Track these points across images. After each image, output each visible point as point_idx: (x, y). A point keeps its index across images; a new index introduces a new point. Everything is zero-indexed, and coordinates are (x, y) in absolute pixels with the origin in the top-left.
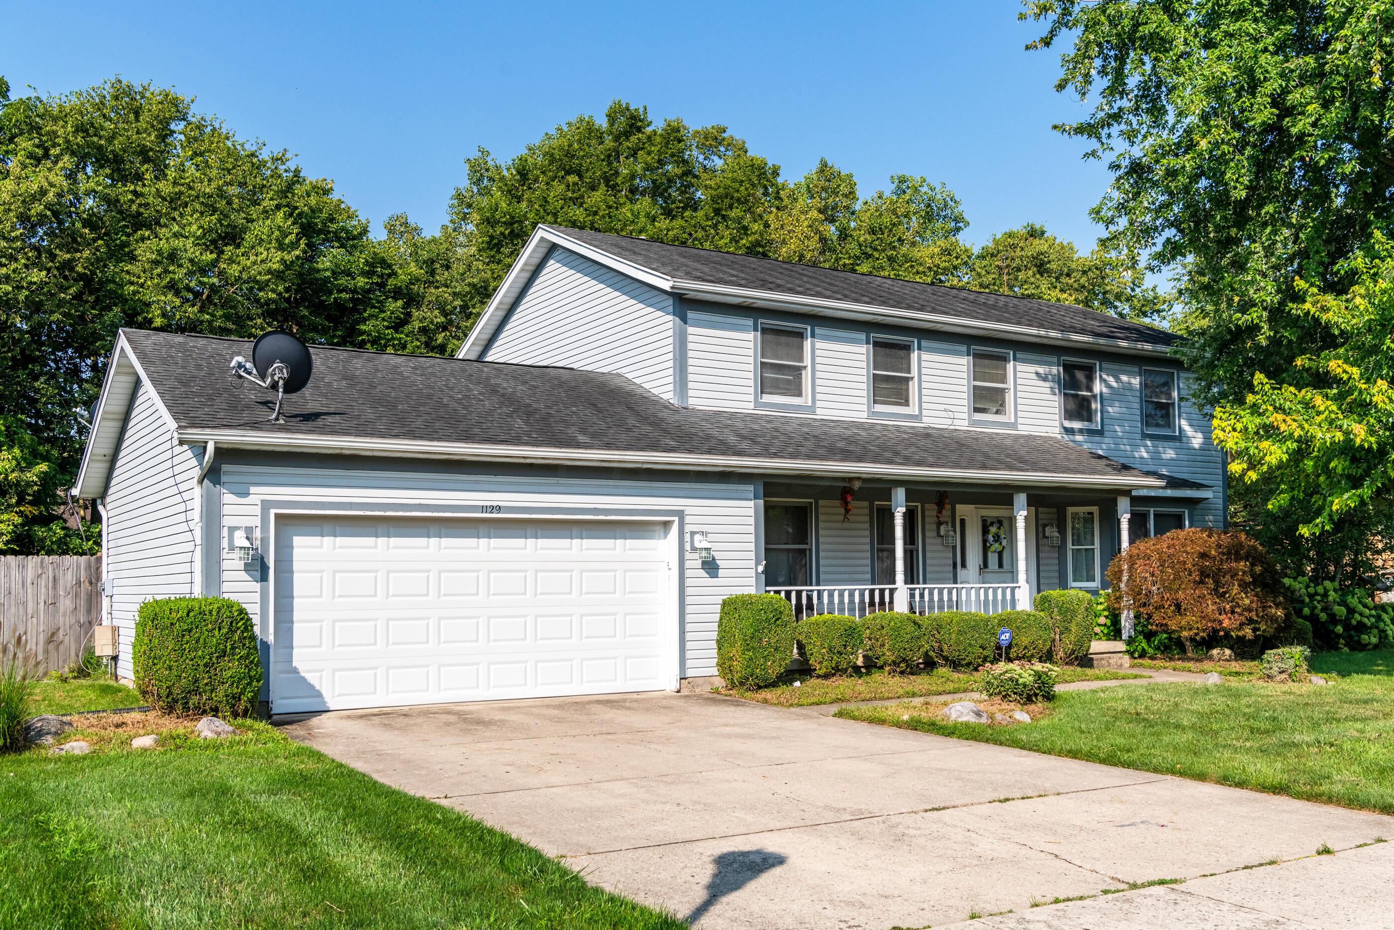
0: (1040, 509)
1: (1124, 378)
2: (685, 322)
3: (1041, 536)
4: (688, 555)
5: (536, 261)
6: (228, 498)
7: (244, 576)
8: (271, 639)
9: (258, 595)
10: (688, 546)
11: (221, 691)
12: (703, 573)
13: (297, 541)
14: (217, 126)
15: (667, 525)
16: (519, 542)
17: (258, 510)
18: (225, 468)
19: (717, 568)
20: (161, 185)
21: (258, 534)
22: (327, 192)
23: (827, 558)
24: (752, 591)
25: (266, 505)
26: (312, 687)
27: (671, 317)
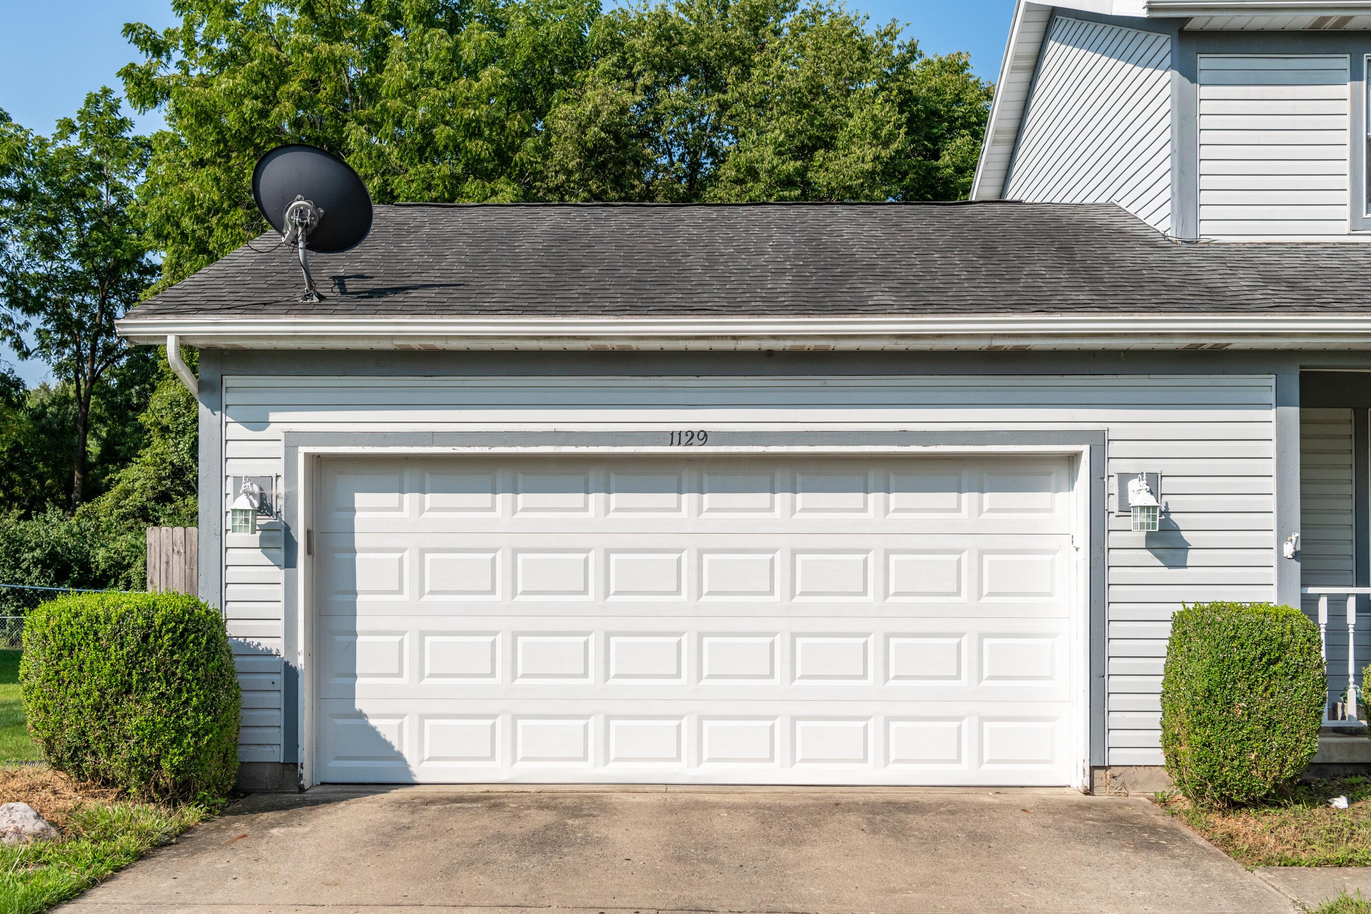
2: (1193, 79)
4: (1113, 522)
6: (235, 430)
7: (259, 556)
8: (300, 662)
9: (281, 588)
10: (1113, 504)
11: (125, 752)
12: (1148, 557)
13: (361, 500)
15: (1073, 459)
16: (757, 498)
17: (279, 449)
18: (228, 381)
19: (1185, 547)
21: (281, 488)
24: (1269, 596)
25: (292, 440)
26: (389, 746)
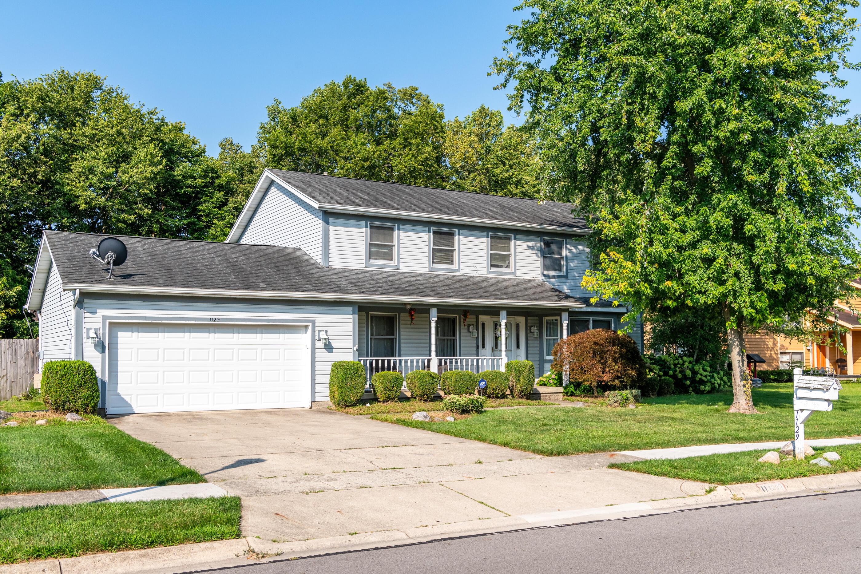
0: (529, 318)
1: (581, 248)
2: (328, 224)
3: (529, 331)
4: (317, 342)
5: (266, 187)
6: (87, 315)
7: (94, 350)
8: (106, 380)
9: (100, 360)
10: (317, 338)
11: (79, 402)
12: (324, 350)
13: (120, 334)
14: (119, 92)
15: (307, 327)
16: (230, 335)
17: (101, 320)
18: (85, 301)
19: (332, 348)
20: (85, 130)
21: (101, 331)
22: (181, 129)
23: (404, 343)
24: (351, 359)
25: (105, 318)
26: (127, 402)
27: (321, 221)
